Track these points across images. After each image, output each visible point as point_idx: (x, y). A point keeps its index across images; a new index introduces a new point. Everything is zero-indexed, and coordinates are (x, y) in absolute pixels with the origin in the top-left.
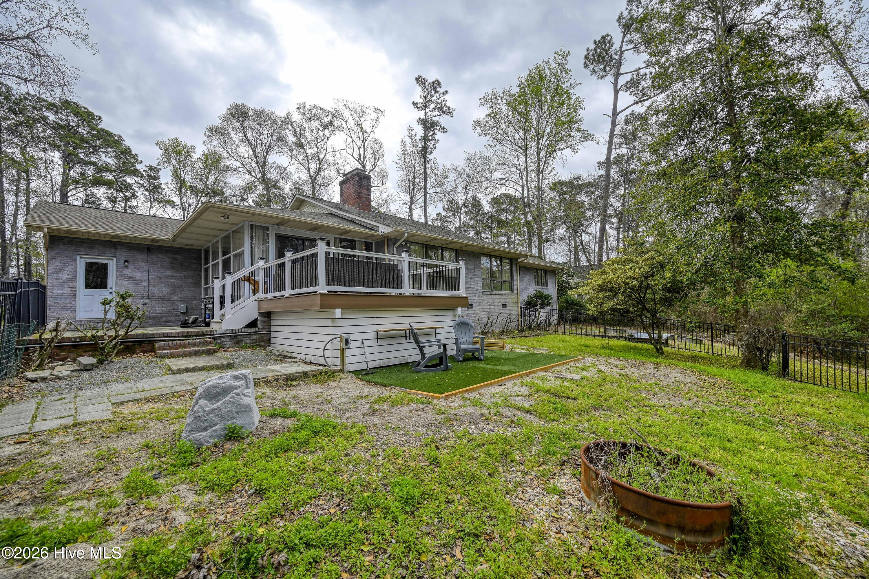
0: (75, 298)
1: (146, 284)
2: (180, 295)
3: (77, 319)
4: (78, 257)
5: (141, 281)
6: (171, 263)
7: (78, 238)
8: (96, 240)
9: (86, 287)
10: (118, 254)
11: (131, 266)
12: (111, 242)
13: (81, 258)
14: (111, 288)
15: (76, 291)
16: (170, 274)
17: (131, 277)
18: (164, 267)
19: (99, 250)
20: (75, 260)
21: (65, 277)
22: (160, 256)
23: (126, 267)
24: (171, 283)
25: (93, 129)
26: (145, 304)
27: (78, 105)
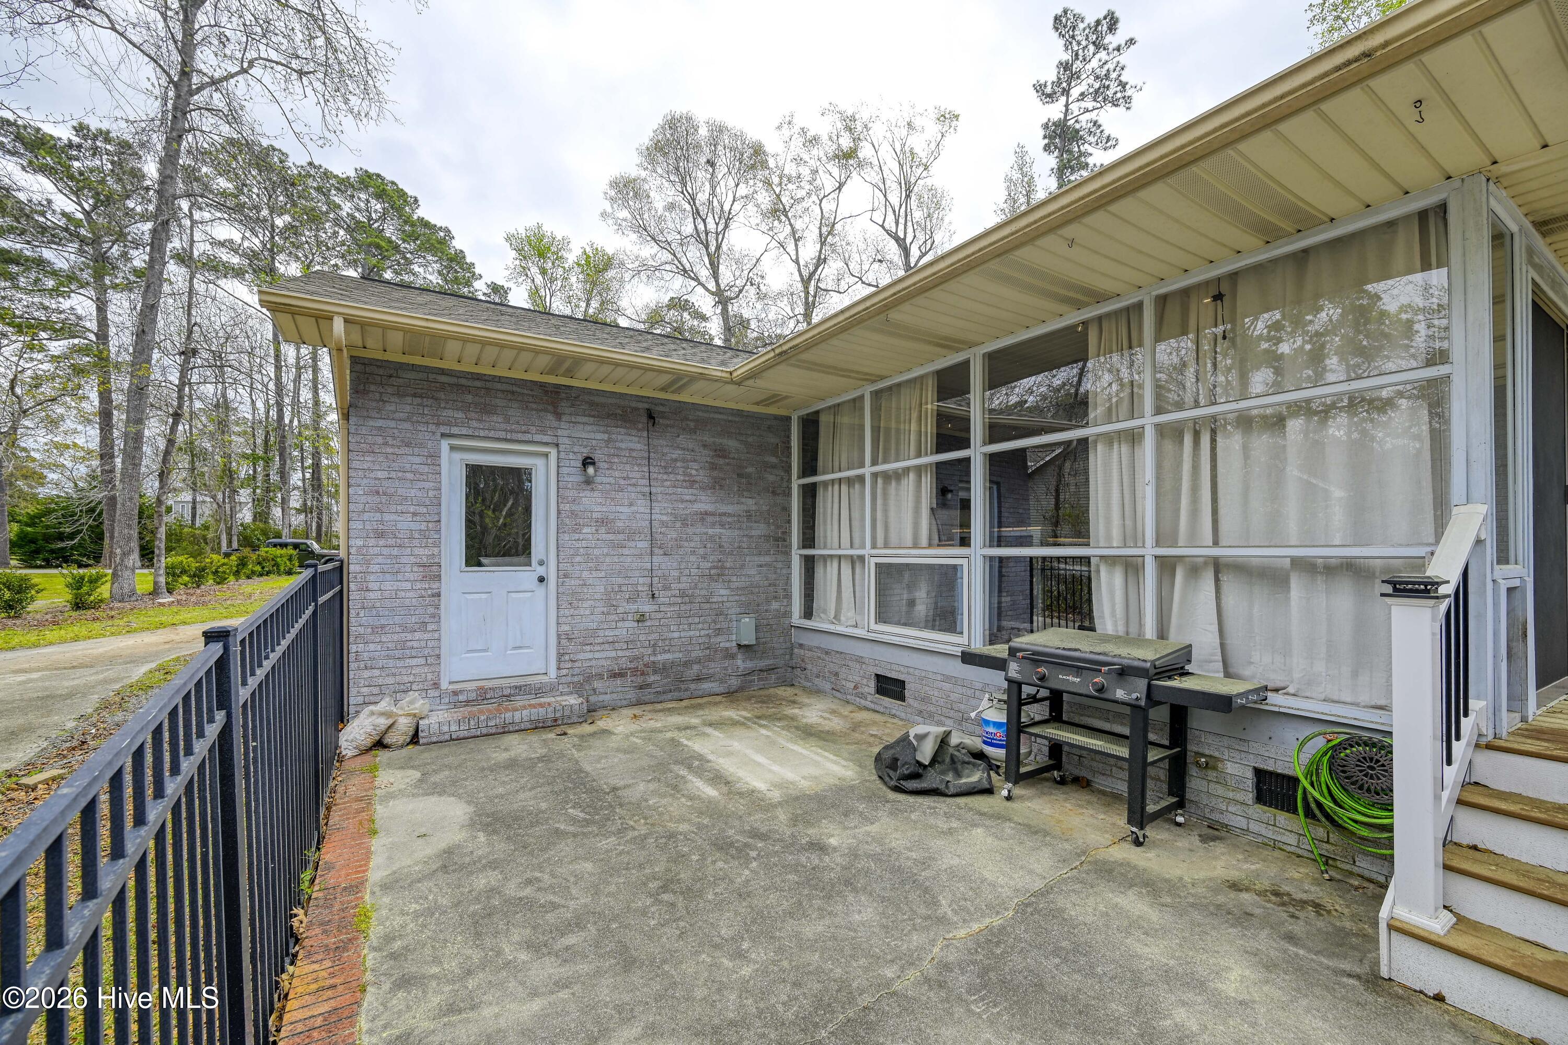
0: (437, 607)
1: (644, 545)
2: (737, 582)
3: (444, 685)
4: (445, 444)
5: (631, 534)
6: (713, 467)
7: (442, 372)
8: (500, 379)
9: (468, 564)
10: (565, 432)
11: (604, 477)
12: (542, 385)
13: (453, 448)
14: (541, 563)
15: (438, 578)
16: (709, 508)
17: (603, 522)
18: (692, 483)
19: (507, 420)
20: (435, 457)
21: (405, 524)
22: (682, 440)
23: (588, 481)
24: (711, 538)
25: (406, 222)
26: (641, 618)
27: (383, 179)
